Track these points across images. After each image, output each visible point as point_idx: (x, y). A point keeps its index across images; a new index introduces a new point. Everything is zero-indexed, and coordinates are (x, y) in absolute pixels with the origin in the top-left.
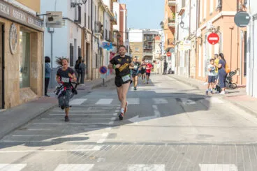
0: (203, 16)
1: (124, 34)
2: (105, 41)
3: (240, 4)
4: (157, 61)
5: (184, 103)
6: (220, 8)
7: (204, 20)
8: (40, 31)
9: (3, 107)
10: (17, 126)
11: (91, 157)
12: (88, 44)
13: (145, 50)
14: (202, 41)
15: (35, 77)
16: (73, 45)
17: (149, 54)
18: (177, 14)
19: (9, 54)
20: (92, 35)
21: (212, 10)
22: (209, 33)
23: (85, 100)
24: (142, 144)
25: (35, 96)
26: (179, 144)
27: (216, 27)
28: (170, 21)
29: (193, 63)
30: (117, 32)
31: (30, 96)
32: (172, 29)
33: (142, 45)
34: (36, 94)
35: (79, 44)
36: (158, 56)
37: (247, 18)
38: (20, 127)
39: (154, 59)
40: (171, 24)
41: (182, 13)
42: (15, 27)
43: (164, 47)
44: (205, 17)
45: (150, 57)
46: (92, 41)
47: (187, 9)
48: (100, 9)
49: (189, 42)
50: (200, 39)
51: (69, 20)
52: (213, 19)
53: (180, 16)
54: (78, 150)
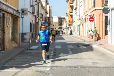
0: (86, 10)
1: (51, 18)
2: (44, 21)
3: (103, 4)
4: (65, 29)
5: (81, 48)
6: (94, 6)
7: (87, 12)
8: (19, 17)
9: (4, 50)
10: (11, 59)
11: (46, 73)
12: (37, 23)
13: (59, 25)
14: (85, 21)
15: (17, 36)
16: (32, 23)
17: (61, 27)
18: (73, 10)
19: (7, 27)
20: (39, 19)
21: (90, 7)
22: (89, 17)
23: (38, 46)
24: (68, 67)
25: (17, 45)
26: (85, 67)
27: (92, 14)
28: (70, 13)
29: (81, 30)
30: (48, 17)
31: (15, 45)
32: (71, 16)
33: (58, 23)
34: (17, 44)
35: (34, 22)
36: (65, 27)
37: (108, 10)
38: (12, 59)
39: (63, 29)
40: (71, 14)
41: (76, 9)
42: (9, 15)
43: (68, 23)
44: (87, 10)
45: (61, 28)
46: (39, 21)
47: (78, 7)
48: (42, 8)
49: (80, 21)
50: (85, 20)
51: (30, 12)
52: (91, 11)
53: (75, 10)
54: (40, 70)
